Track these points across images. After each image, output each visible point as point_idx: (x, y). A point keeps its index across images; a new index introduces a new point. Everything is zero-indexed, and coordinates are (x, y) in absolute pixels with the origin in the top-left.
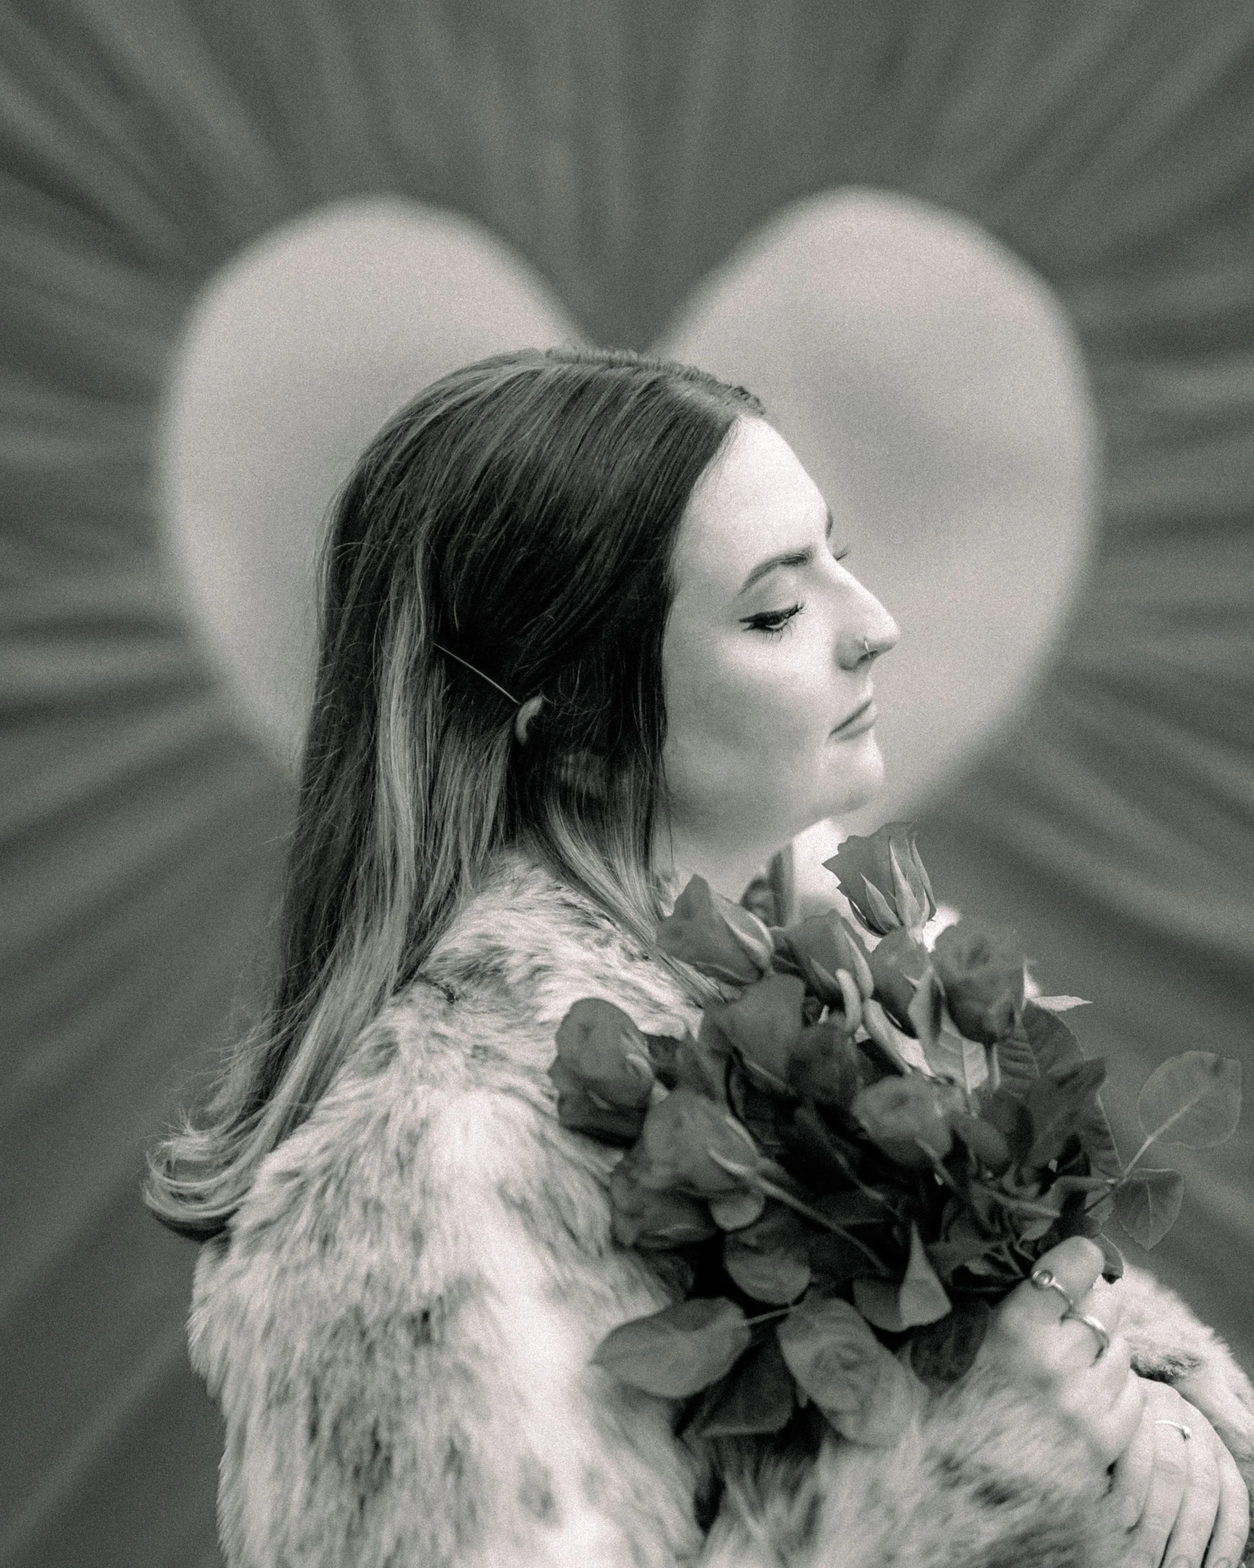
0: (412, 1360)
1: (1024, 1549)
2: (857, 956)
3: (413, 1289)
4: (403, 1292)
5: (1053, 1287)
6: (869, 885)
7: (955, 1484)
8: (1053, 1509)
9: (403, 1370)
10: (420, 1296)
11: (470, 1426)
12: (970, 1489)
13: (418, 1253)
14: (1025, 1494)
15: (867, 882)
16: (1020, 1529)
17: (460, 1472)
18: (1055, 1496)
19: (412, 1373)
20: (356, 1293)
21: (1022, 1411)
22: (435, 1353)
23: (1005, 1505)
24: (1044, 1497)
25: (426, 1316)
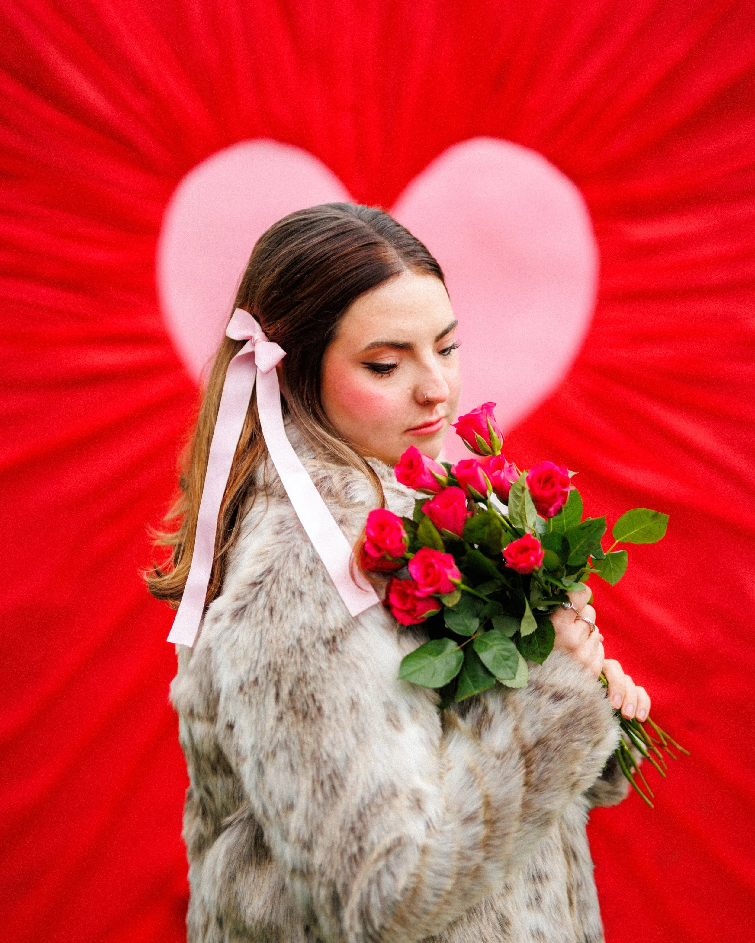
0: (329, 660)
1: (573, 719)
2: (487, 481)
3: (325, 627)
4: (320, 629)
5: (572, 609)
6: (477, 434)
7: (540, 695)
8: (583, 699)
9: (324, 665)
10: (331, 630)
11: (358, 689)
12: (548, 696)
13: (324, 611)
14: (570, 695)
15: (475, 433)
16: (572, 710)
17: (358, 711)
18: (583, 694)
19: (330, 667)
20: (297, 631)
21: (564, 659)
22: (339, 655)
23: (563, 700)
24: (579, 694)
25: (334, 638)
